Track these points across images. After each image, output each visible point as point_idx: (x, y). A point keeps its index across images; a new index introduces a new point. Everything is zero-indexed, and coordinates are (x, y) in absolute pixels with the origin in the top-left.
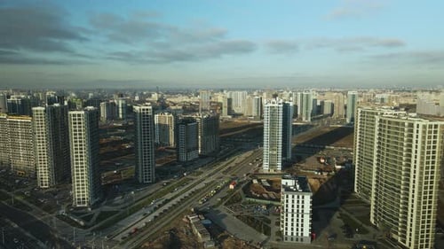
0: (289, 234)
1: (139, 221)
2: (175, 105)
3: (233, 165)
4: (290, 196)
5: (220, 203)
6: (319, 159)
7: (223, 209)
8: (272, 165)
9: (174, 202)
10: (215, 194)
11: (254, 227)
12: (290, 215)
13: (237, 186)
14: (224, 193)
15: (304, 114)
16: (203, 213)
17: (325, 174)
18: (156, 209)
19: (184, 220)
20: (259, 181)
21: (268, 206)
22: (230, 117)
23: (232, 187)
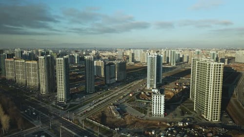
0: (155, 113)
1: (88, 108)
2: (104, 56)
3: (133, 86)
4: (155, 96)
5: (125, 102)
6: (176, 83)
7: (126, 104)
8: (151, 86)
9: (103, 101)
10: (123, 98)
11: (140, 111)
12: (155, 105)
13: (133, 95)
14: (127, 98)
15: (172, 62)
16: (117, 105)
17: (177, 90)
18: (95, 103)
19: (108, 108)
20: (145, 93)
21: (147, 103)
22: (133, 63)
23: (131, 95)
